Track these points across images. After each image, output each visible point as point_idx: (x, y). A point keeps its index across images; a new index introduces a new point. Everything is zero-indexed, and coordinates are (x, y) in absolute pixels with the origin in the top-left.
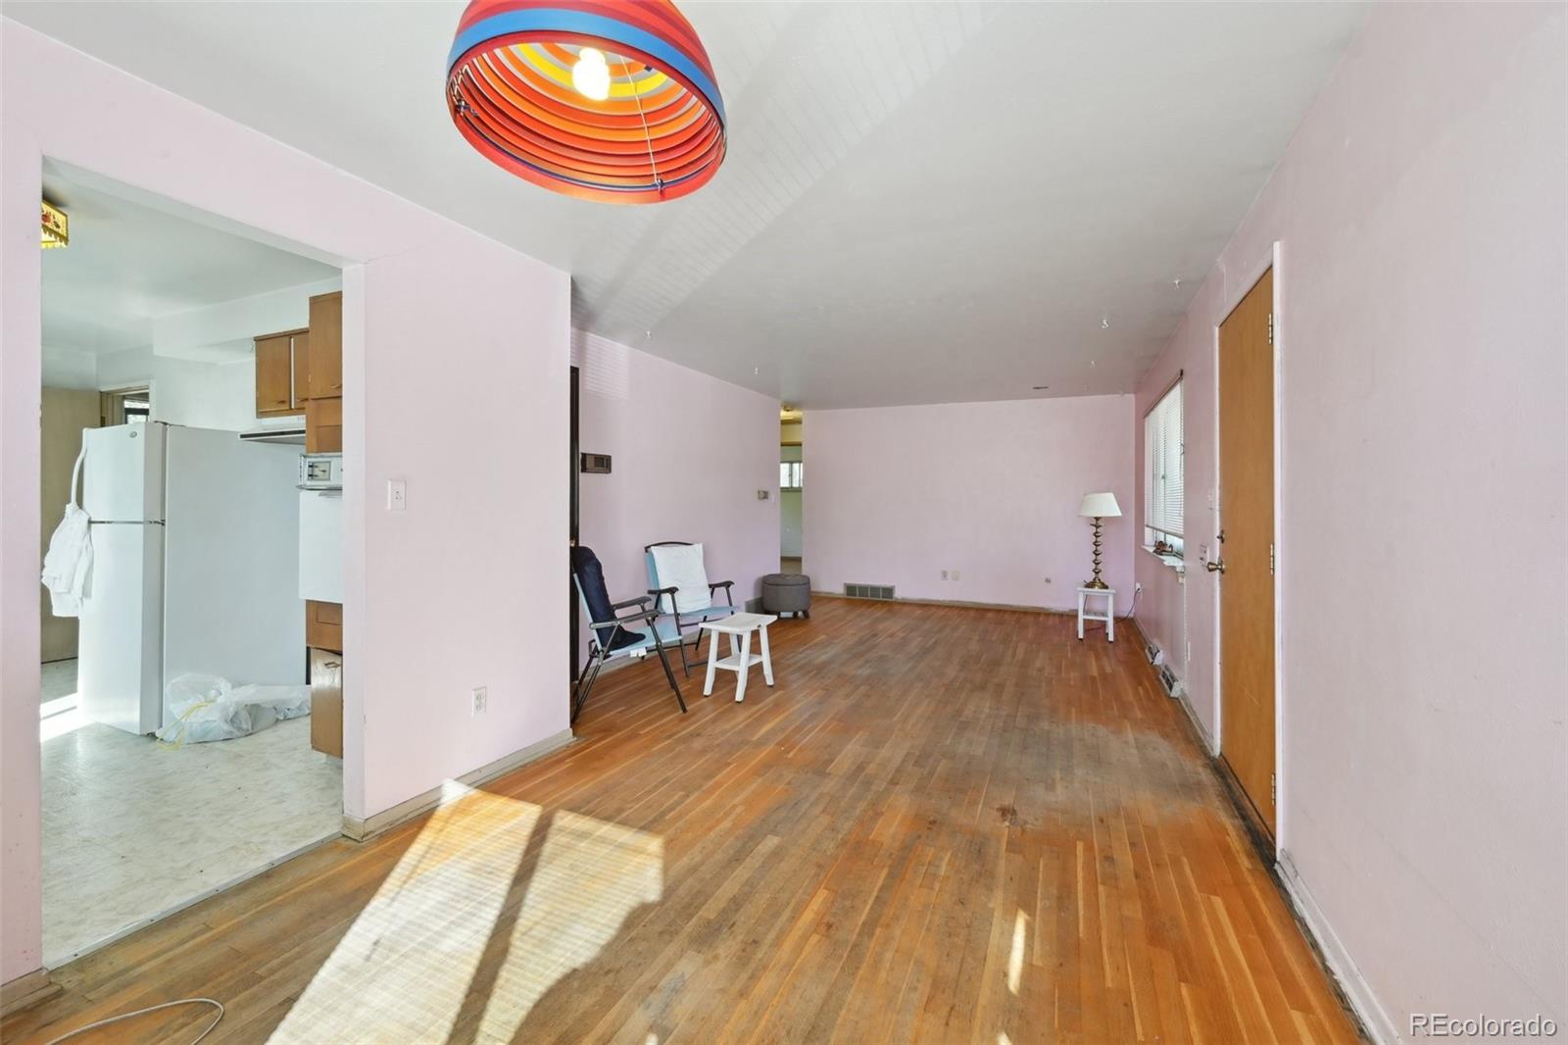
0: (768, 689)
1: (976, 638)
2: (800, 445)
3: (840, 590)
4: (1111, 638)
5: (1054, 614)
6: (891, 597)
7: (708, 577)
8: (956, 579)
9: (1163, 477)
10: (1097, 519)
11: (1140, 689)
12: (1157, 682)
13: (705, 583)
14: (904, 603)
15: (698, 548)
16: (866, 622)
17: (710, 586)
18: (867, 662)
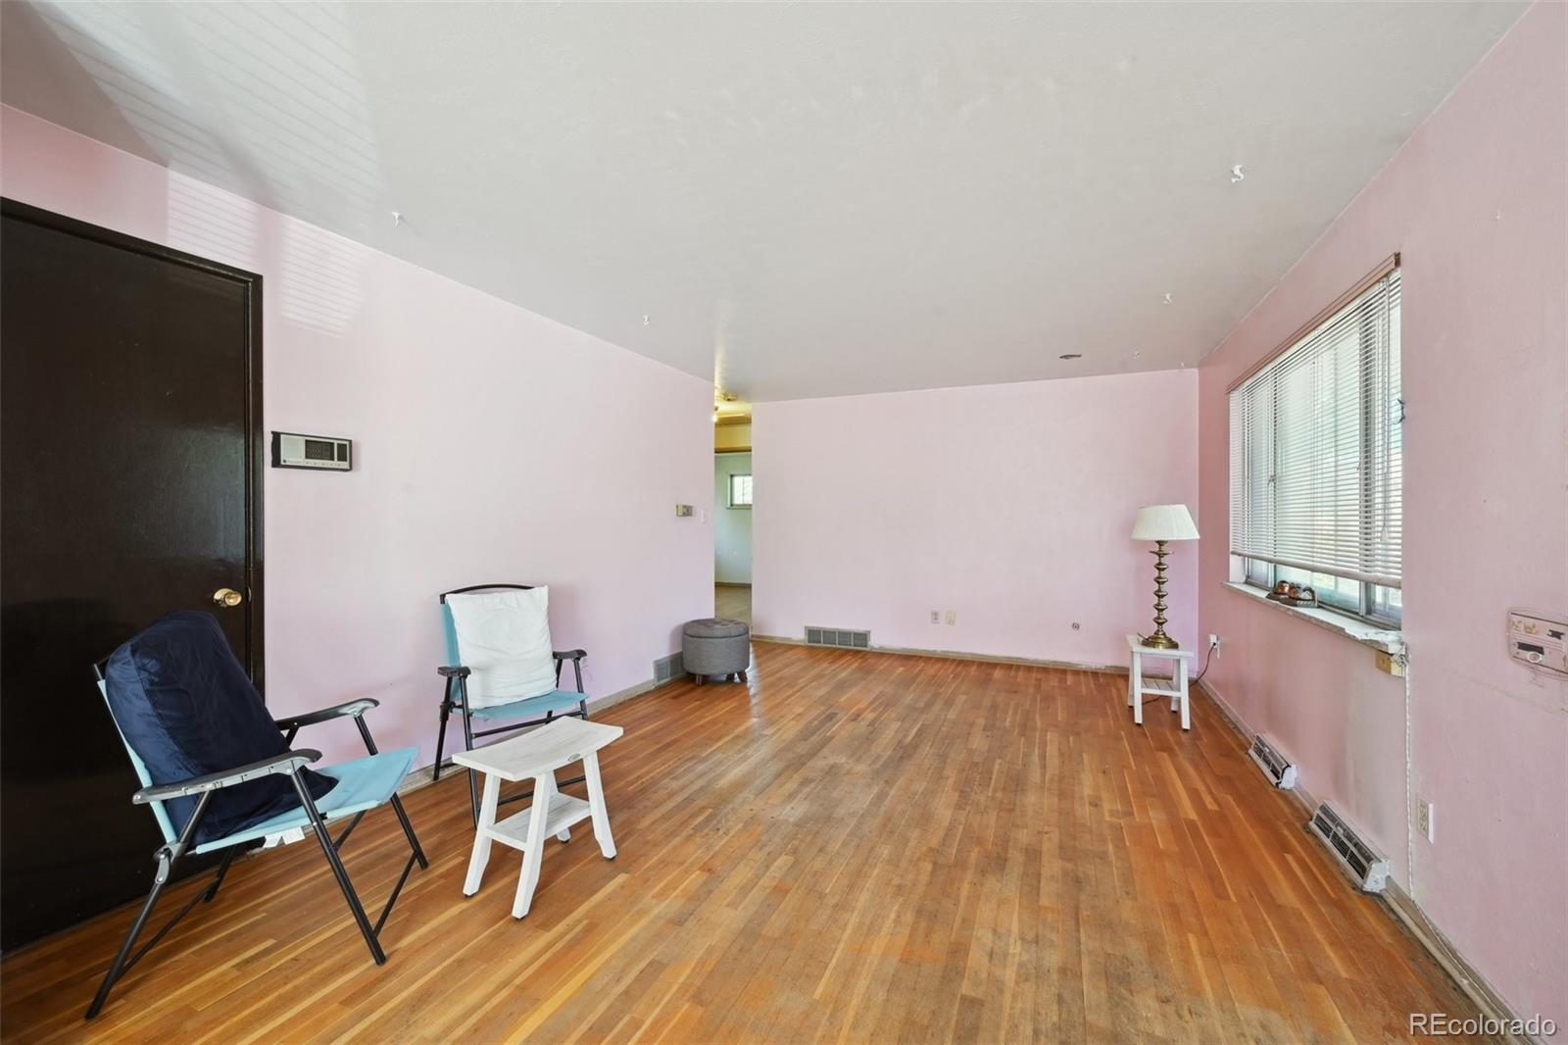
0: (607, 868)
1: (981, 722)
2: (750, 451)
3: (799, 636)
4: (1186, 724)
5: (1085, 672)
6: (866, 646)
7: (553, 640)
8: (951, 622)
9: (1273, 479)
10: (1160, 543)
11: (1289, 858)
12: (1309, 838)
13: (547, 651)
14: (881, 654)
15: (541, 594)
16: (823, 691)
17: (555, 655)
18: (806, 782)
